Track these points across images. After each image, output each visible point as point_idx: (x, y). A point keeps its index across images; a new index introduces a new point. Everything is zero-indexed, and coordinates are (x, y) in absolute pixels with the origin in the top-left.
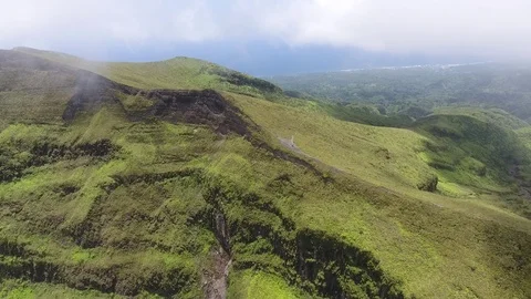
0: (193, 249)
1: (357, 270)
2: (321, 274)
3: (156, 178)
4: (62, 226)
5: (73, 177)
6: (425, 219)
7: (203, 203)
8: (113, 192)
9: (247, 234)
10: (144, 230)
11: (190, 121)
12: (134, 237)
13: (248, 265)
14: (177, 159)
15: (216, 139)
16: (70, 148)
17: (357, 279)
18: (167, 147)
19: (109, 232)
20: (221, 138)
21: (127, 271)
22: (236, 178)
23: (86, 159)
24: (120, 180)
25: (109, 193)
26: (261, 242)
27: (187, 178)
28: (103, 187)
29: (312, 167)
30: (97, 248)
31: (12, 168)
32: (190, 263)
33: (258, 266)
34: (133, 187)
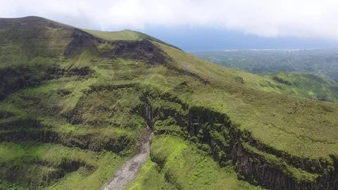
0: (132, 127)
1: (219, 125)
2: (201, 131)
3: (114, 88)
4: (61, 112)
5: (68, 86)
6: (254, 97)
7: (139, 101)
8: (90, 95)
9: (162, 115)
10: (106, 116)
11: (134, 58)
12: (100, 119)
13: (162, 132)
14: (126, 78)
15: (148, 68)
16: (67, 71)
17: (219, 130)
18: (120, 71)
19: (87, 116)
20: (150, 67)
21: (96, 138)
22: (158, 86)
23: (76, 77)
24: (94, 89)
25: (87, 95)
26: (170, 119)
27: (131, 88)
28: (84, 92)
29: (199, 77)
30: (80, 125)
31: (35, 80)
32: (130, 134)
33: (168, 132)
34: (101, 93)
